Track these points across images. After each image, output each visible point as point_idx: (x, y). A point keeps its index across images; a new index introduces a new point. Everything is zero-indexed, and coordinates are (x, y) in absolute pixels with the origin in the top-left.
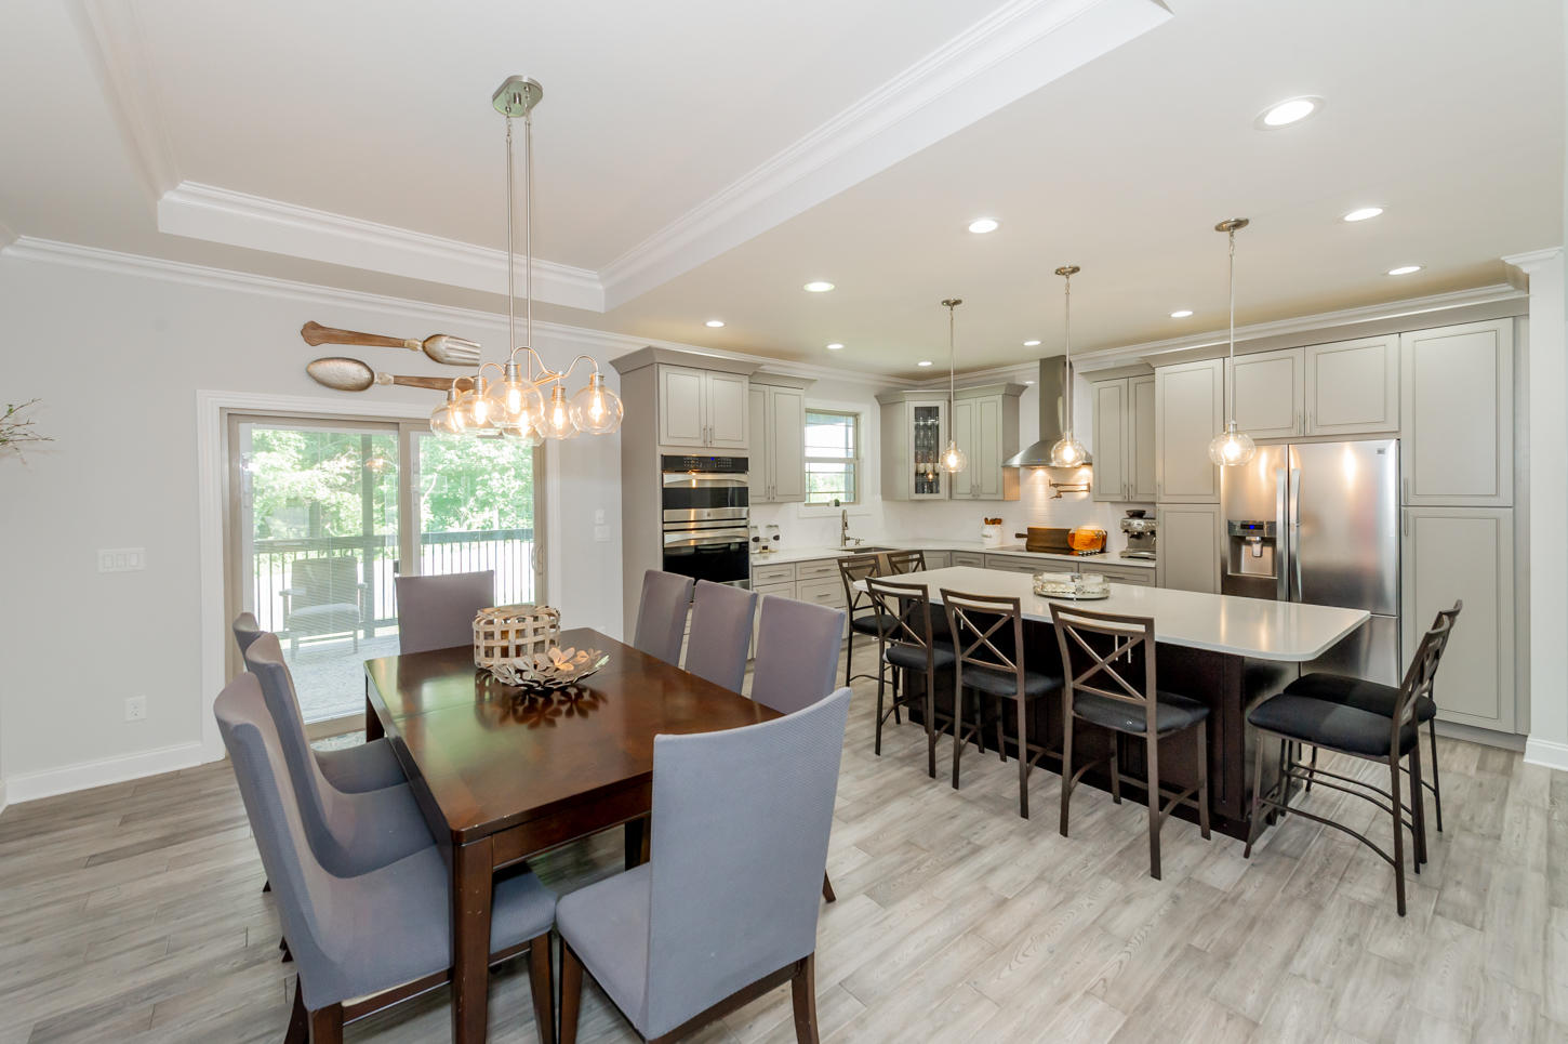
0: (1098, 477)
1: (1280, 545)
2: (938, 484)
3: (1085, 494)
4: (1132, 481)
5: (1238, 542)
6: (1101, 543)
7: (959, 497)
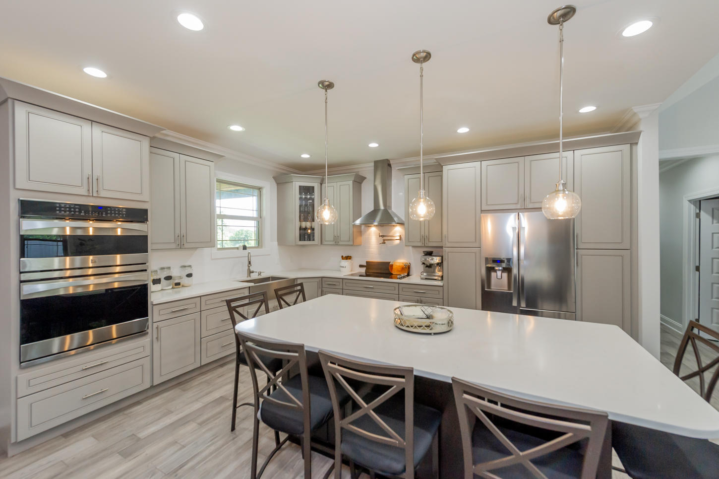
0: (408, 233)
1: (515, 271)
2: (313, 236)
3: (398, 242)
4: (427, 233)
5: (490, 270)
6: (407, 270)
7: (326, 243)
